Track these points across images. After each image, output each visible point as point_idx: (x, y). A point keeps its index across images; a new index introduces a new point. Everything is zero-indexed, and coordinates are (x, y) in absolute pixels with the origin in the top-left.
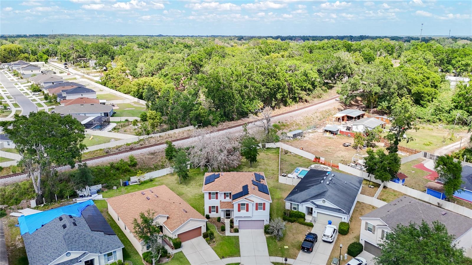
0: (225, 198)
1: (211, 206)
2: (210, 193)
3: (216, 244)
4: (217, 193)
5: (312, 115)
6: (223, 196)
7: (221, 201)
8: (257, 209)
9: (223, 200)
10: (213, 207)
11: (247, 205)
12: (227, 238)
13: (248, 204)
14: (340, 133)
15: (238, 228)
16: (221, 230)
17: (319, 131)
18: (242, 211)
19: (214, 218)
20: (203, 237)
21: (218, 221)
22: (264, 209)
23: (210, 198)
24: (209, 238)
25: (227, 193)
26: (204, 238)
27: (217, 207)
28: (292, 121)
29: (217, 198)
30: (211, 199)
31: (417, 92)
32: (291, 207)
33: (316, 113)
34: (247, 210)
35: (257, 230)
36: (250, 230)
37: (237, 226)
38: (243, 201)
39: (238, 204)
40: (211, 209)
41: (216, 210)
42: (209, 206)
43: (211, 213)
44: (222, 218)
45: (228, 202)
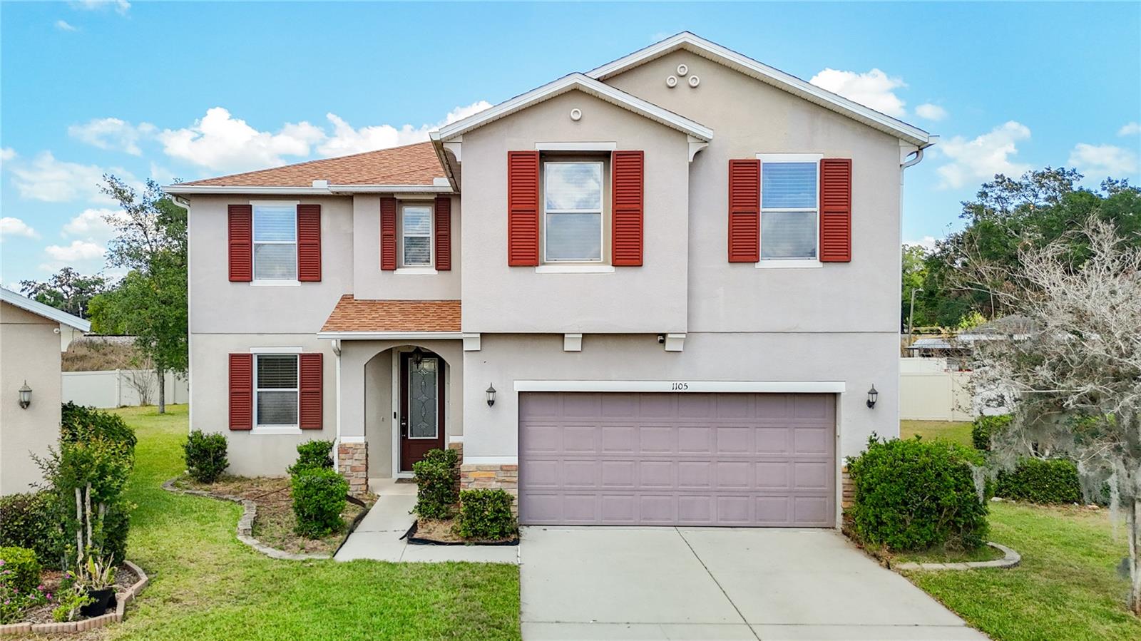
0: (389, 264)
1: (254, 351)
2: (239, 213)
4: (309, 213)
7: (347, 298)
8: (742, 248)
9: (374, 287)
10: (277, 367)
11: (628, 168)
13: (637, 157)
15: (511, 493)
18: (558, 267)
22: (836, 249)
23: (240, 269)
29: (310, 269)
34: (627, 249)
37: (502, 468)
38: (576, 117)
39: (513, 156)
40: (256, 389)
41: (302, 394)
42: (233, 357)
43: (251, 429)
44: (344, 450)
45: (420, 302)
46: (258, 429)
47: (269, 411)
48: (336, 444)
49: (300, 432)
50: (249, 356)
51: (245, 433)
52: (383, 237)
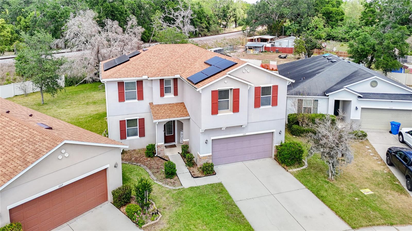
0: (162, 95)
1: (126, 119)
2: (121, 84)
3: (164, 221)
4: (140, 83)
5: (222, 41)
6: (157, 88)
7: (151, 104)
8: (257, 105)
9: (158, 100)
10: (131, 122)
11: (236, 92)
12: (190, 194)
13: (238, 90)
14: (265, 49)
15: (210, 161)
16: (164, 176)
17: (239, 51)
18: (222, 114)
19: (135, 150)
20: (114, 203)
21: (149, 156)
22: (275, 103)
23: (122, 98)
24: (134, 205)
25: (168, 81)
26: (119, 207)
27: (142, 121)
28: (203, 44)
29: (141, 97)
30: (126, 102)
31: (326, 13)
32: (299, 108)
33: (225, 40)
34: (236, 109)
35: (256, 161)
36: (240, 164)
37: (208, 156)
38: (226, 82)
39: (213, 92)
40: (127, 128)
41: (139, 128)
42: (120, 121)
43: (126, 138)
44: (158, 146)
45: (170, 104)
46: (128, 138)
47: (130, 134)
48: (156, 145)
49: (139, 138)
50: (125, 121)
51: (125, 140)
52: (161, 88)
